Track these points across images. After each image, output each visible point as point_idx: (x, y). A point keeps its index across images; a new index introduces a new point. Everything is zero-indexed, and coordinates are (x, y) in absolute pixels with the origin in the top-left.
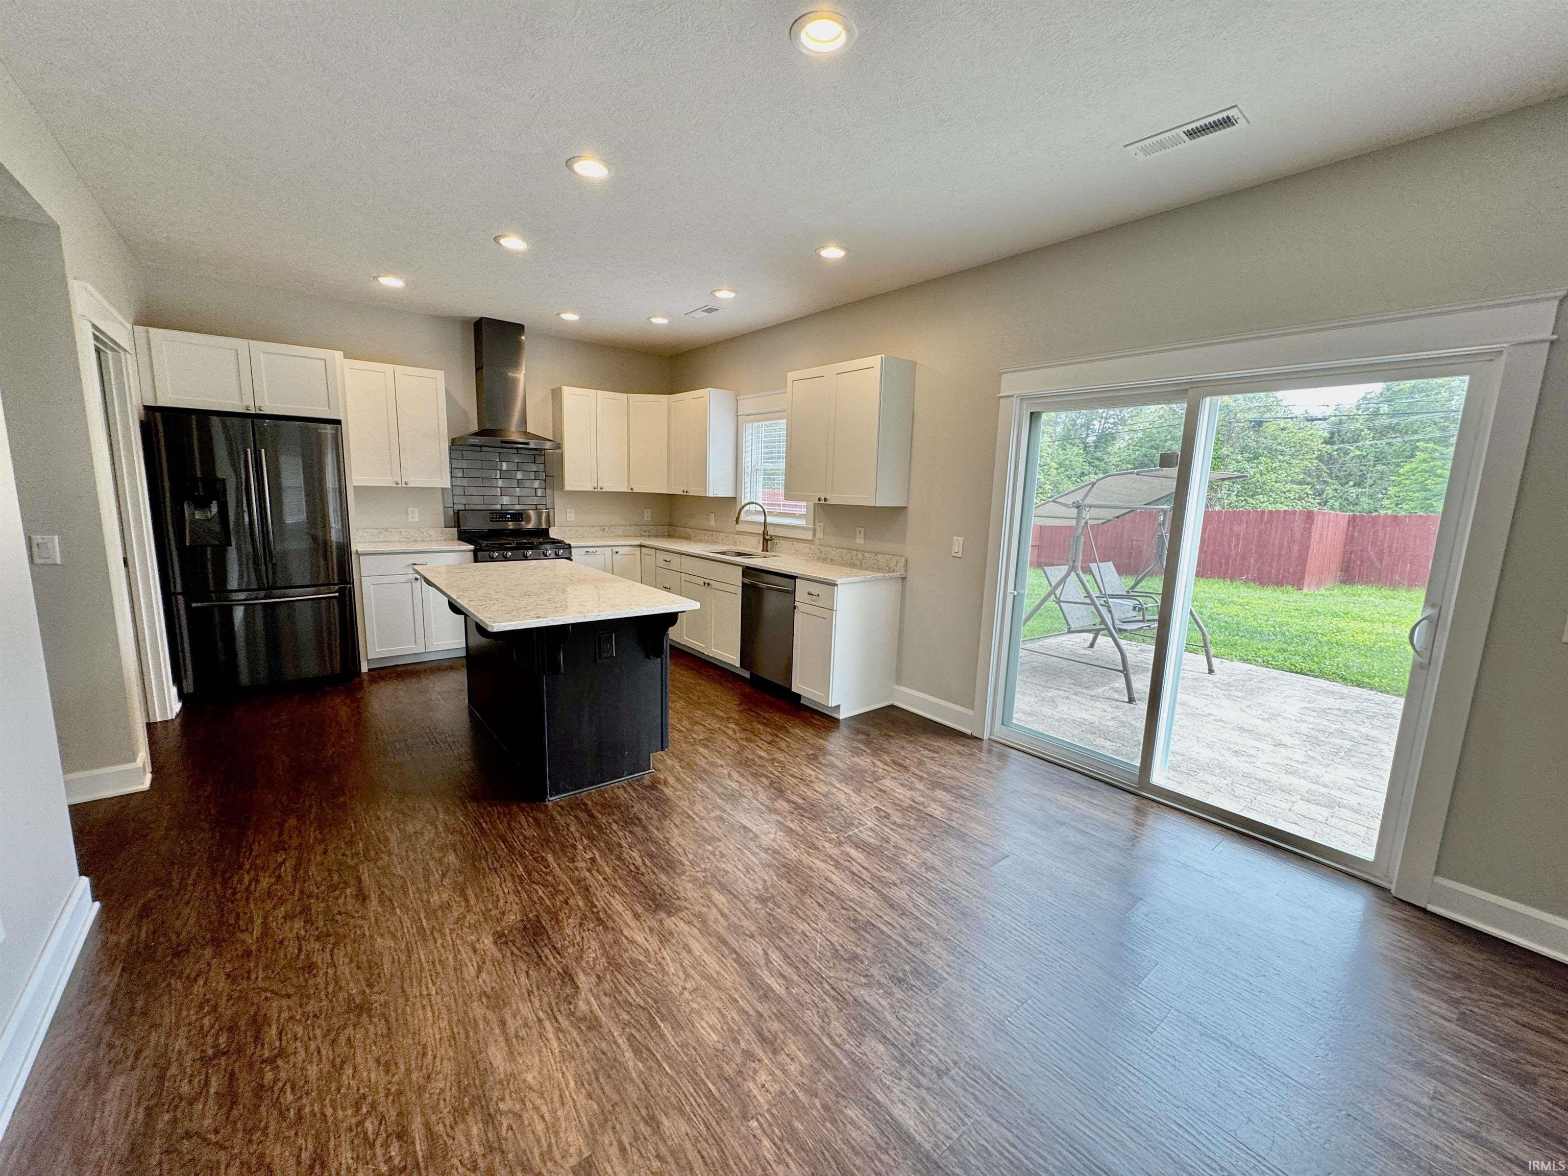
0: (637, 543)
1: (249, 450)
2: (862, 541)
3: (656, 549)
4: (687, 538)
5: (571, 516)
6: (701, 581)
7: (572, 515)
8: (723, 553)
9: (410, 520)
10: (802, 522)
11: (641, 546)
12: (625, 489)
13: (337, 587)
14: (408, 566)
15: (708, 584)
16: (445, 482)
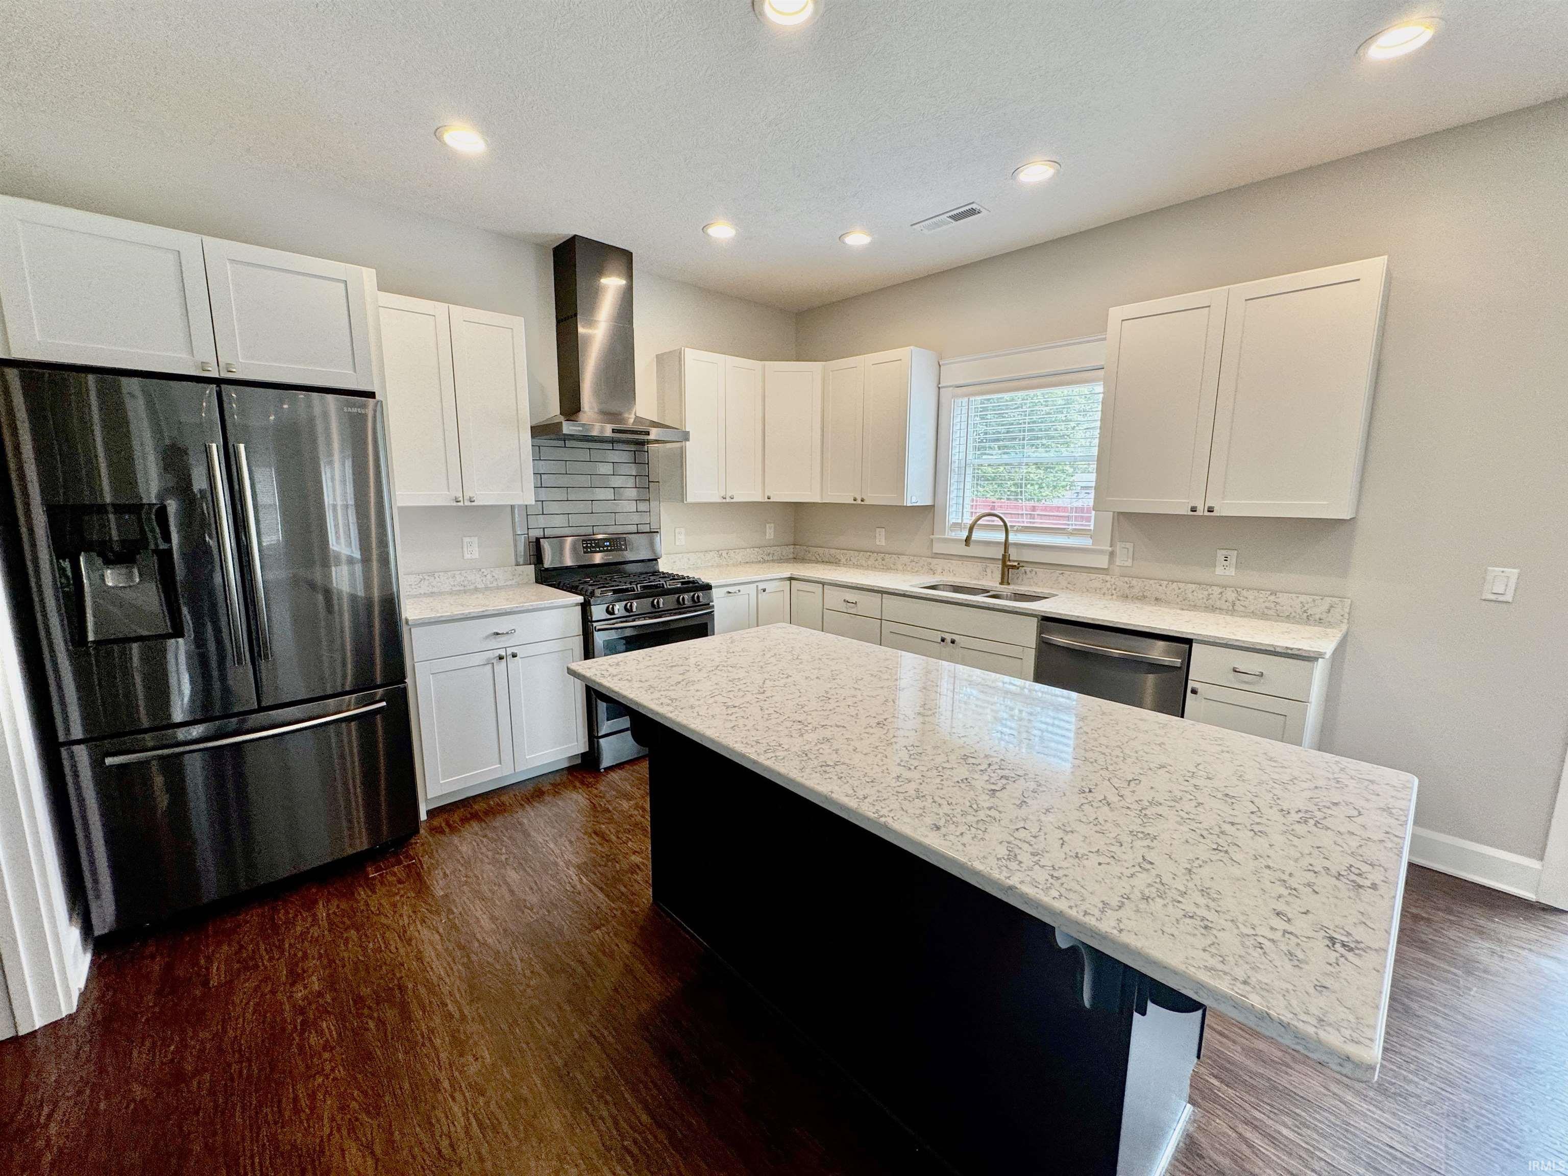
0: (788, 575)
1: (214, 446)
2: (1231, 571)
3: (823, 584)
4: (833, 562)
5: (682, 540)
6: (939, 636)
7: (682, 537)
8: (933, 587)
9: (467, 556)
10: (1086, 542)
11: (791, 579)
12: (759, 498)
13: (380, 691)
14: (487, 637)
15: (953, 642)
16: (527, 496)
